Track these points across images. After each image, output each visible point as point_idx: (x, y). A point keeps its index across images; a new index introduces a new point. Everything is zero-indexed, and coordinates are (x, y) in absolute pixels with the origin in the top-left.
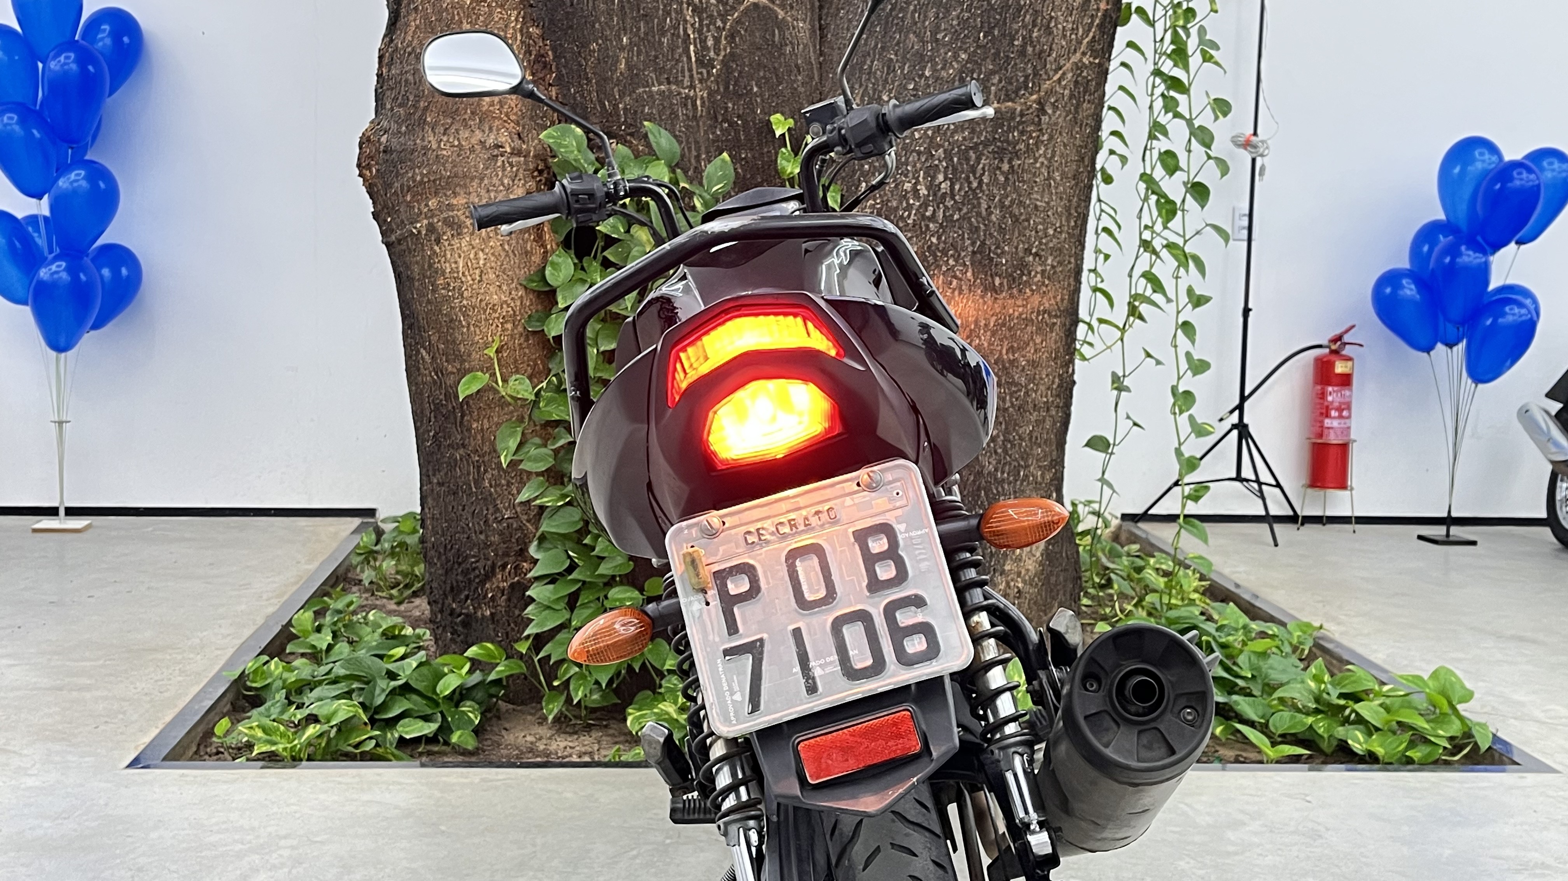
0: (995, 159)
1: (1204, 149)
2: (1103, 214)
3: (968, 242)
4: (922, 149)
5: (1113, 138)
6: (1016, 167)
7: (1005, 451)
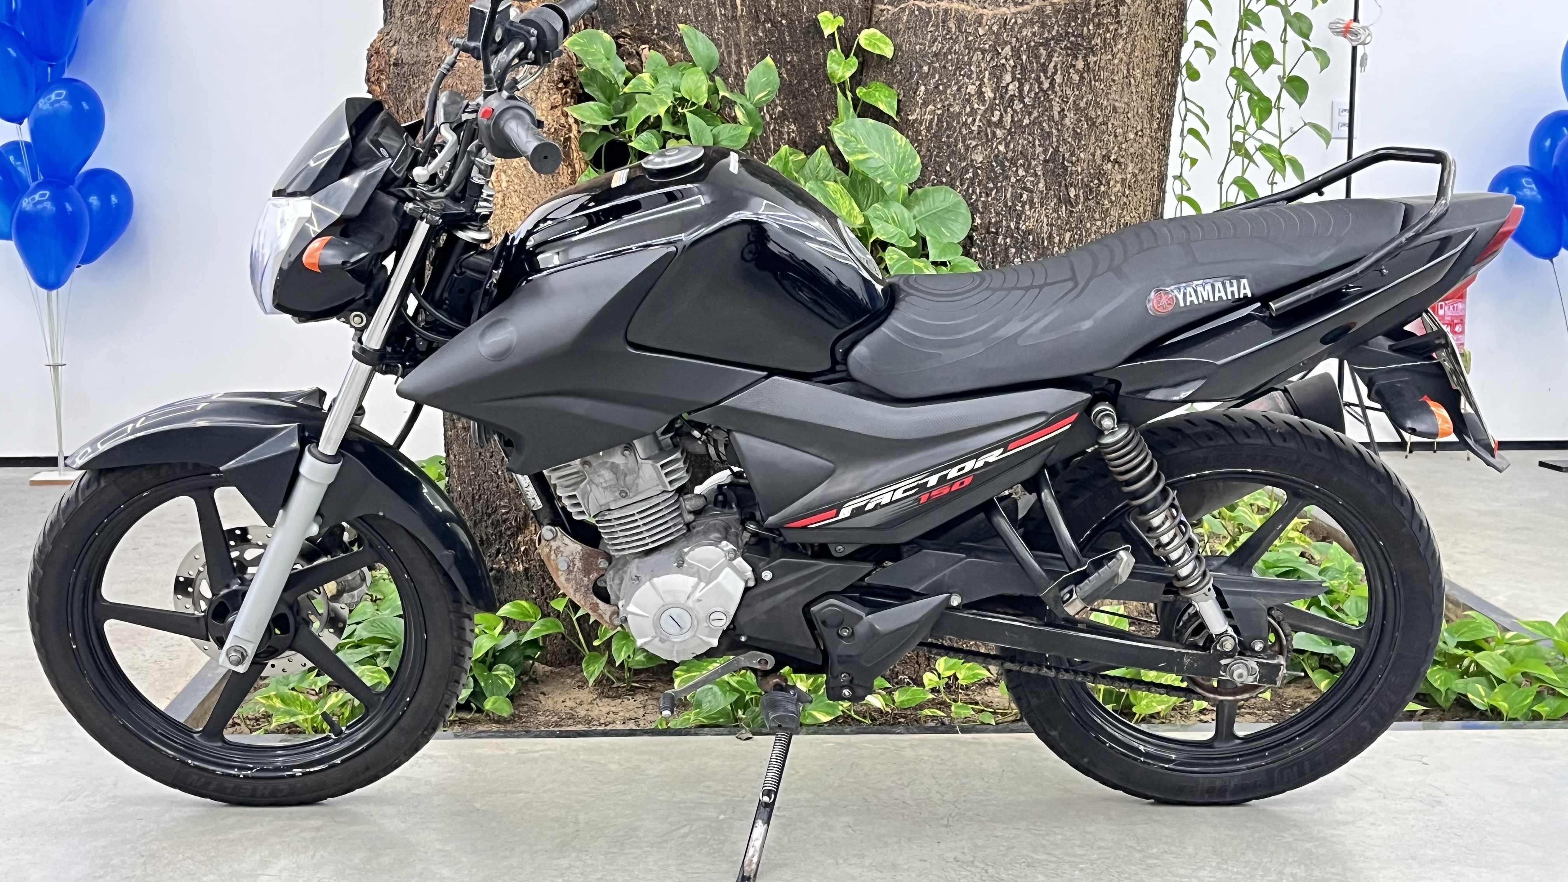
1: (1301, 39)
2: (1189, 113)
3: (1039, 150)
4: (987, 46)
5: (1199, 29)
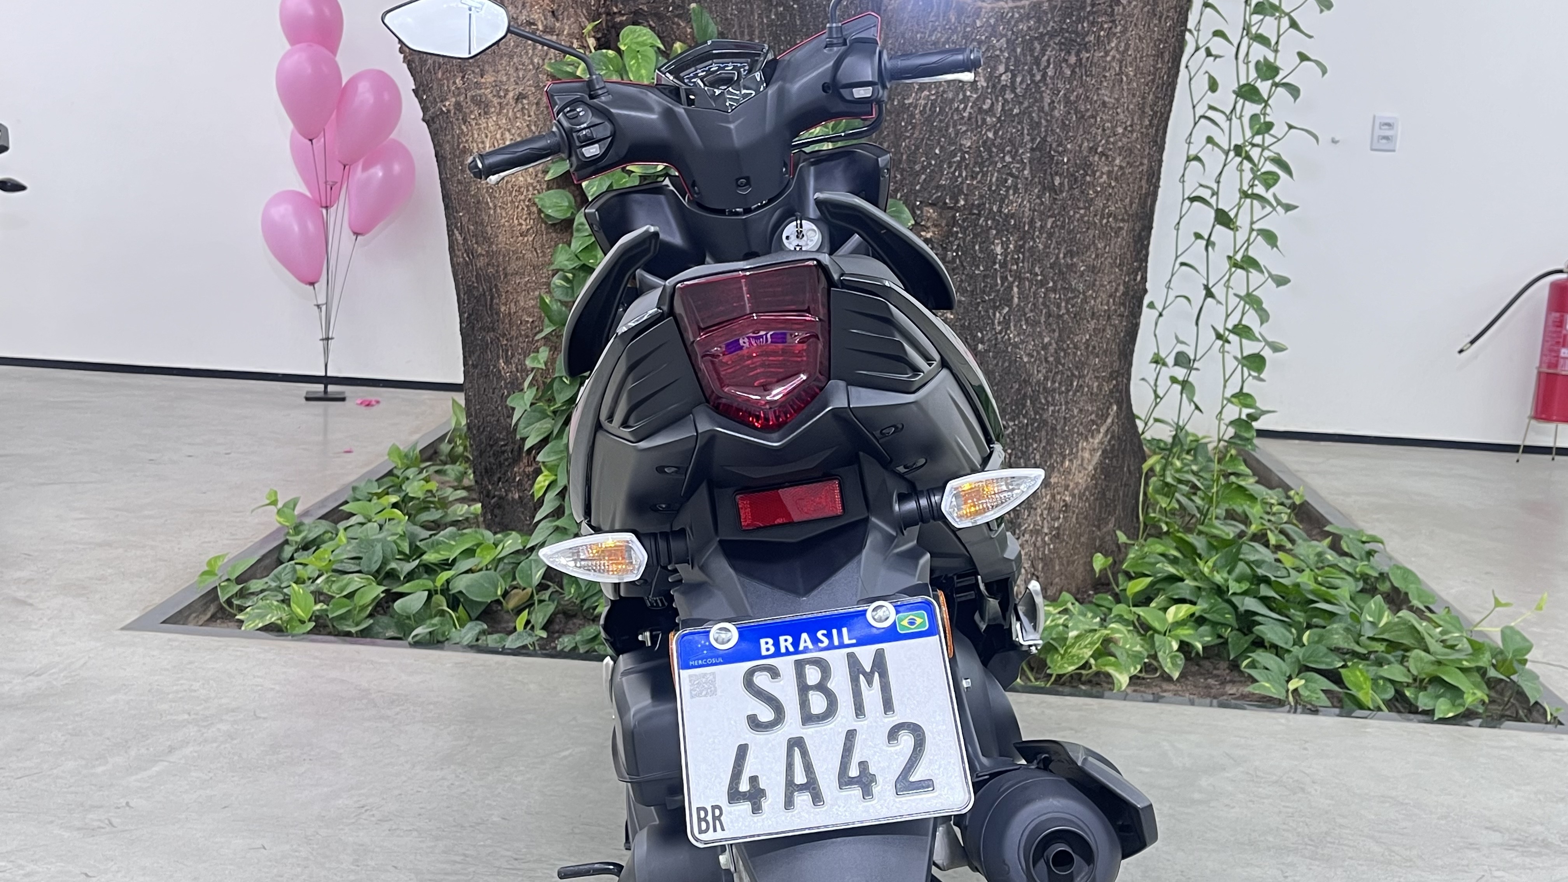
0: (1061, 50)
3: (1027, 138)
6: (1084, 60)
7: (1058, 361)
